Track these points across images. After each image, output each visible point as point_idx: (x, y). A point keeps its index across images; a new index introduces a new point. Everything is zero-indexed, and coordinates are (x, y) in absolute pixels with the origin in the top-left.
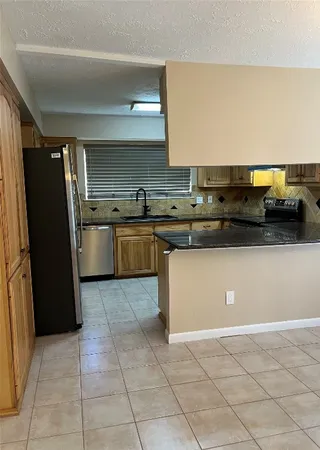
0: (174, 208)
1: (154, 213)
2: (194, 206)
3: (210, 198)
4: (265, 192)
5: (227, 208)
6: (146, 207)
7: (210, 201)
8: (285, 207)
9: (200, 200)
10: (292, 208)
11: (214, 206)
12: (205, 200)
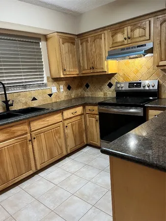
0: (34, 99)
1: (16, 107)
2: (50, 95)
3: (62, 87)
4: (110, 79)
5: (73, 94)
6: (6, 102)
7: (62, 90)
8: (142, 88)
9: (54, 89)
10: (151, 88)
11: (65, 94)
12: (58, 89)
